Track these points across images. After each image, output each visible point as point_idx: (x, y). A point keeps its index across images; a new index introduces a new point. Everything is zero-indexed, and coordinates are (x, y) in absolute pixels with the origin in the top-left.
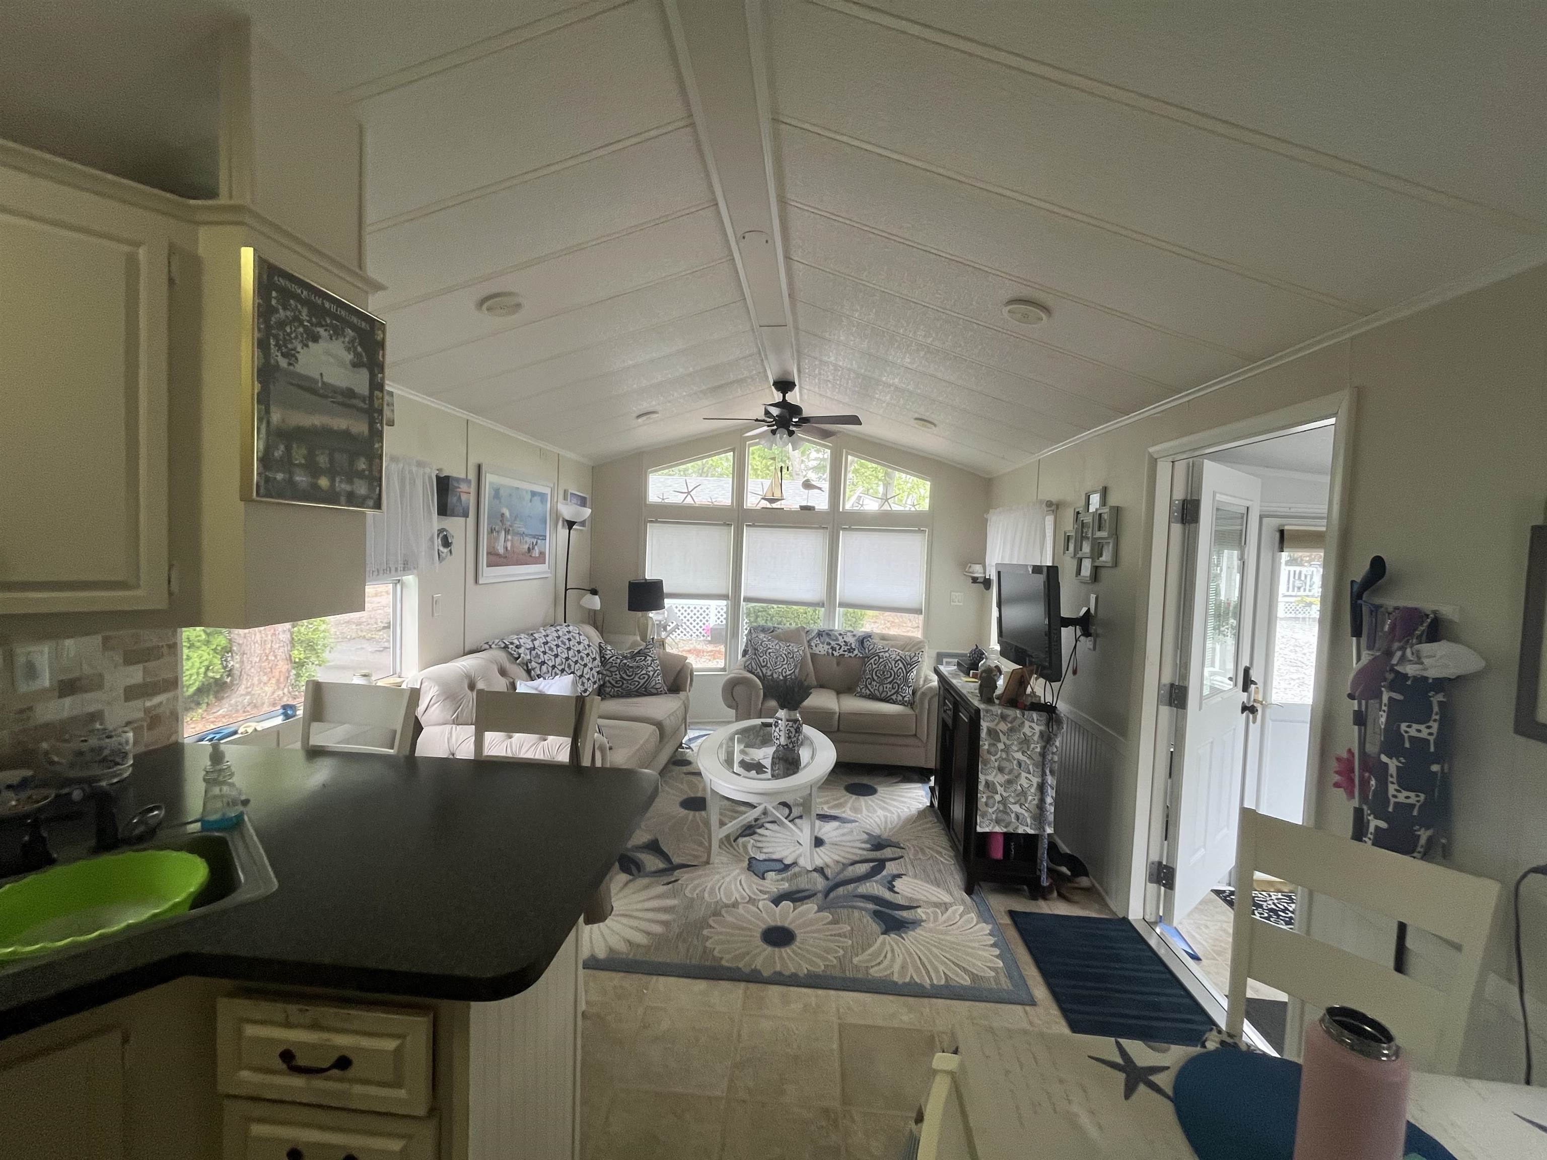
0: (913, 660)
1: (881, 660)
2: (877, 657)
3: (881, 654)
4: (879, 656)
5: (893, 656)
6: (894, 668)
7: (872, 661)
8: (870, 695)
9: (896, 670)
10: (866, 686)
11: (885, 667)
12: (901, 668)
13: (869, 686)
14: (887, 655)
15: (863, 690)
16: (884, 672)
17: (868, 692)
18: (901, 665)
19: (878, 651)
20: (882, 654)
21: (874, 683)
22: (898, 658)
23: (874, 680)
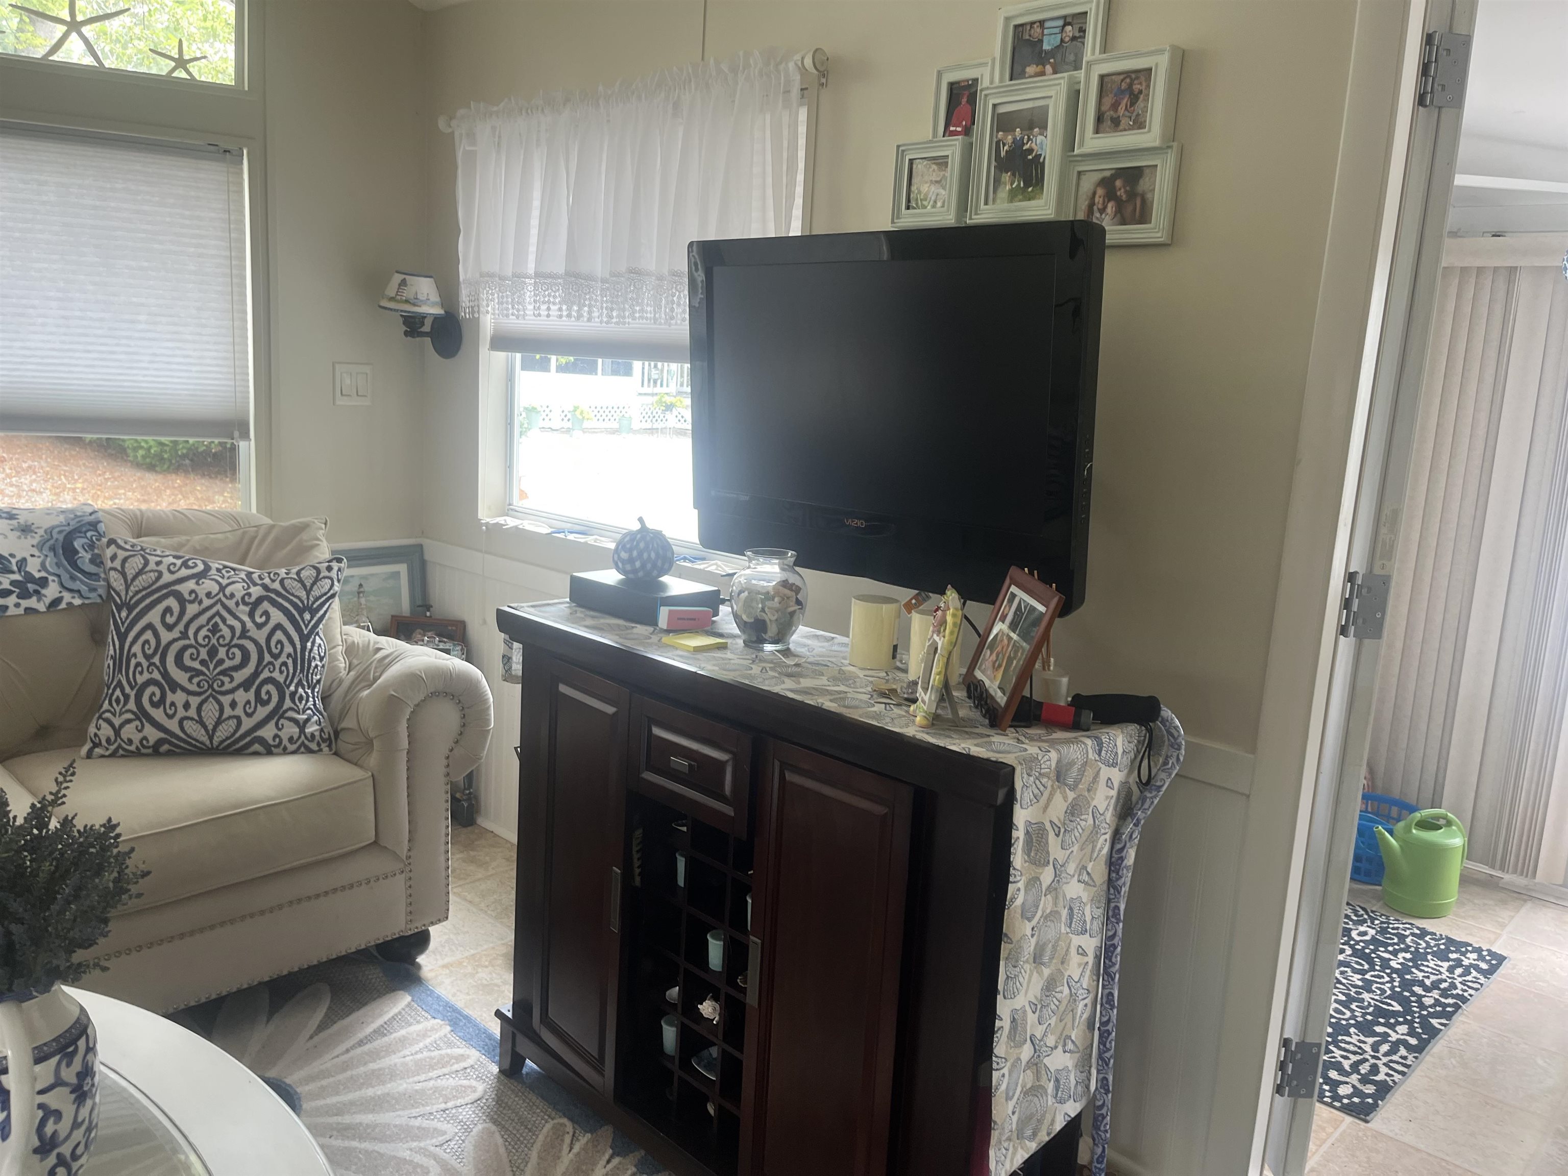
0: (316, 592)
1: (192, 609)
2: (172, 602)
3: (185, 588)
4: (178, 596)
5: (238, 589)
6: (253, 632)
7: (154, 616)
8: (160, 742)
9: (261, 636)
10: (142, 715)
11: (215, 629)
12: (279, 626)
13: (158, 714)
14: (209, 585)
15: (129, 731)
16: (213, 652)
17: (153, 735)
18: (277, 616)
19: (167, 578)
20: (191, 584)
21: (179, 698)
22: (256, 591)
23: (174, 686)
